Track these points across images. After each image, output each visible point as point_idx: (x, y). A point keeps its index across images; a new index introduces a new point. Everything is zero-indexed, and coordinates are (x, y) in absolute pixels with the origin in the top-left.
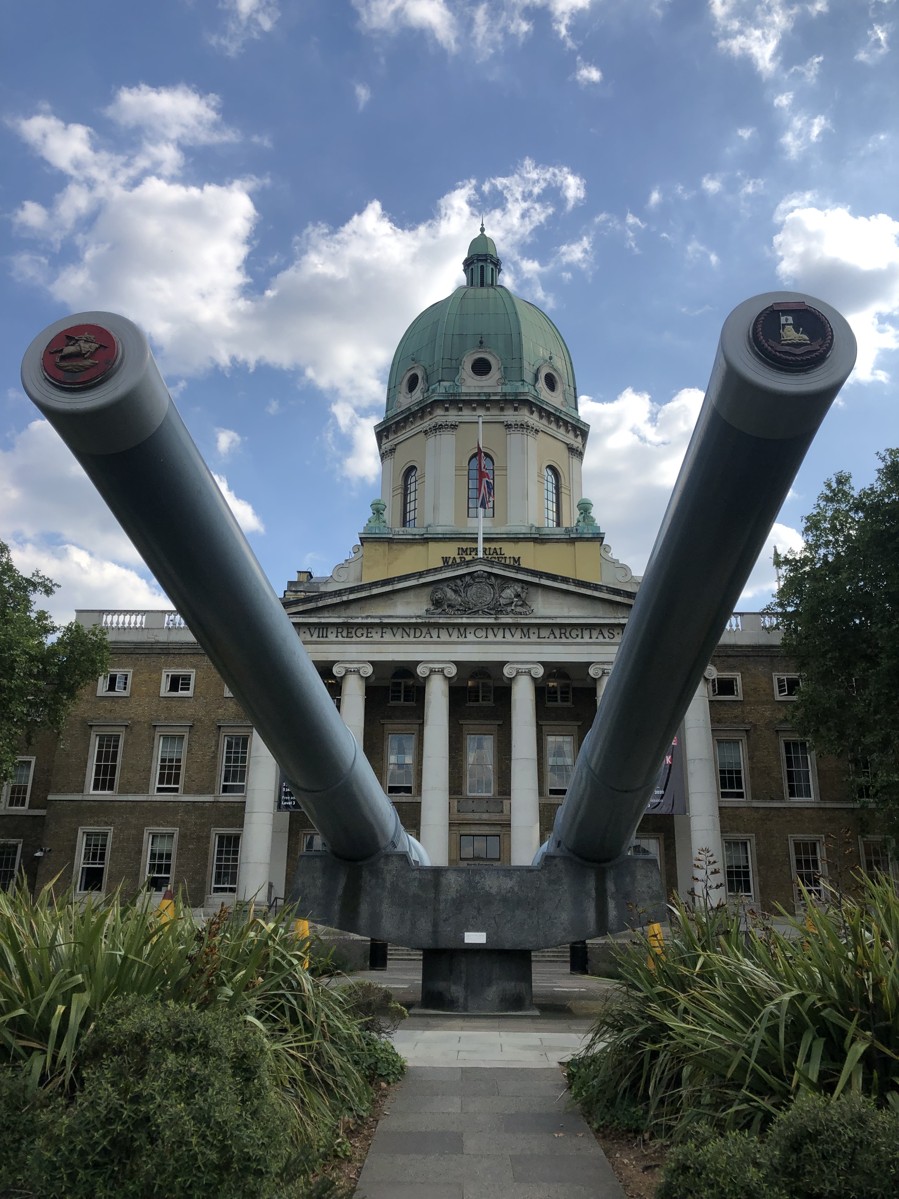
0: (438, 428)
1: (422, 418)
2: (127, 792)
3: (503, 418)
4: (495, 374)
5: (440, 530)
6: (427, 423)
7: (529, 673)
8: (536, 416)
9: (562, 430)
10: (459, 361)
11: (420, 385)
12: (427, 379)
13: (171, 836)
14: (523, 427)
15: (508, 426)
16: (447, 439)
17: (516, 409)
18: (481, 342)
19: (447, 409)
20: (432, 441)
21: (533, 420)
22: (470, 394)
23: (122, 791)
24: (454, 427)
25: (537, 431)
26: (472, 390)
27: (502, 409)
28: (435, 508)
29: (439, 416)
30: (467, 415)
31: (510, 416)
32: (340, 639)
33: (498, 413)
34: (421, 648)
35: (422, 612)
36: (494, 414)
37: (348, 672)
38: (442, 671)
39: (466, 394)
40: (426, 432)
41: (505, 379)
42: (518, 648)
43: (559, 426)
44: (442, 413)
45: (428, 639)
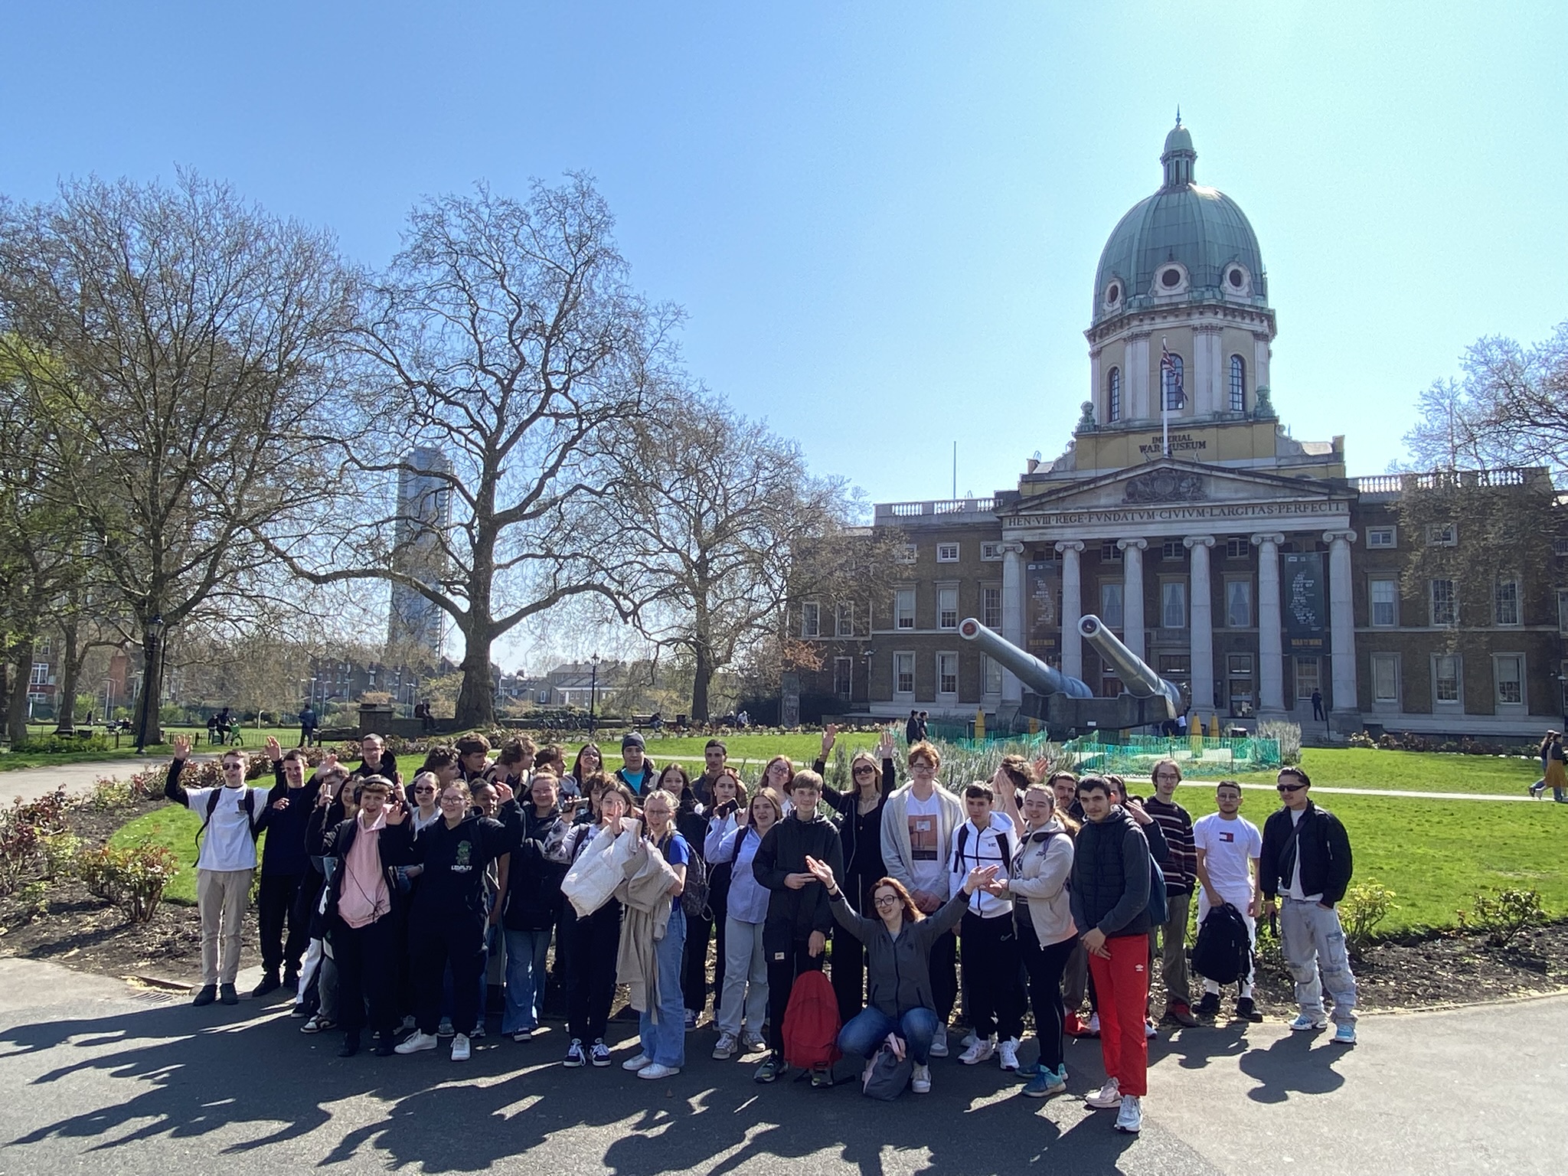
0: (1134, 337)
1: (1121, 327)
2: (922, 629)
3: (1191, 323)
4: (1183, 283)
5: (1137, 423)
6: (1125, 333)
7: (1203, 543)
8: (1220, 316)
9: (1247, 321)
10: (1152, 274)
11: (1120, 297)
12: (1125, 293)
13: (954, 656)
14: (1209, 329)
15: (1195, 329)
16: (1143, 345)
17: (1201, 313)
18: (1171, 255)
19: (1141, 320)
20: (1129, 348)
21: (1218, 320)
22: (1162, 305)
23: (918, 628)
24: (1148, 334)
25: (1221, 329)
26: (1164, 301)
27: (1189, 315)
28: (1134, 406)
29: (1135, 327)
30: (1159, 323)
31: (1196, 320)
32: (1059, 524)
33: (1185, 318)
34: (1119, 528)
35: (1120, 502)
36: (1182, 320)
37: (1066, 547)
38: (1136, 544)
39: (1158, 306)
40: (1125, 340)
41: (1193, 286)
42: (1195, 525)
43: (1244, 318)
44: (1137, 323)
45: (1124, 521)
